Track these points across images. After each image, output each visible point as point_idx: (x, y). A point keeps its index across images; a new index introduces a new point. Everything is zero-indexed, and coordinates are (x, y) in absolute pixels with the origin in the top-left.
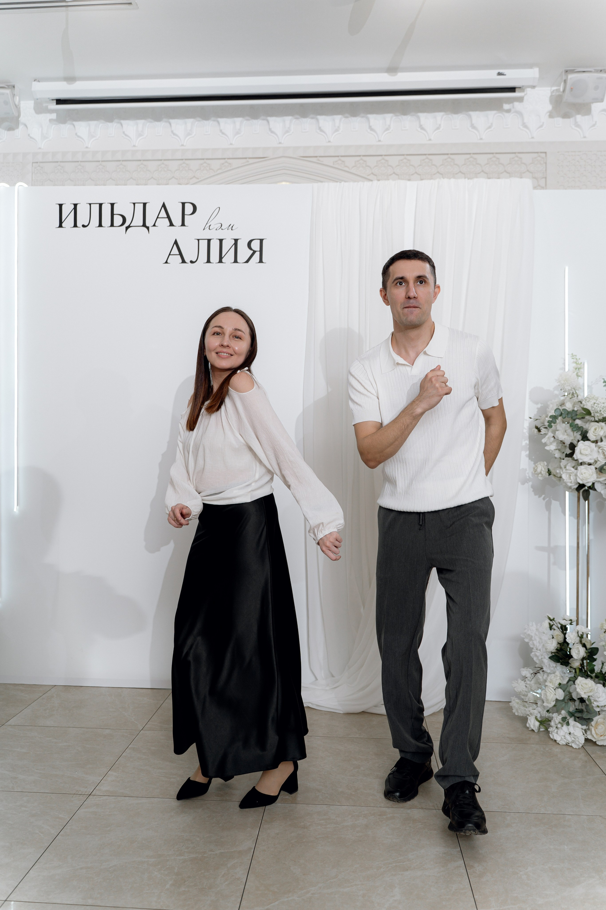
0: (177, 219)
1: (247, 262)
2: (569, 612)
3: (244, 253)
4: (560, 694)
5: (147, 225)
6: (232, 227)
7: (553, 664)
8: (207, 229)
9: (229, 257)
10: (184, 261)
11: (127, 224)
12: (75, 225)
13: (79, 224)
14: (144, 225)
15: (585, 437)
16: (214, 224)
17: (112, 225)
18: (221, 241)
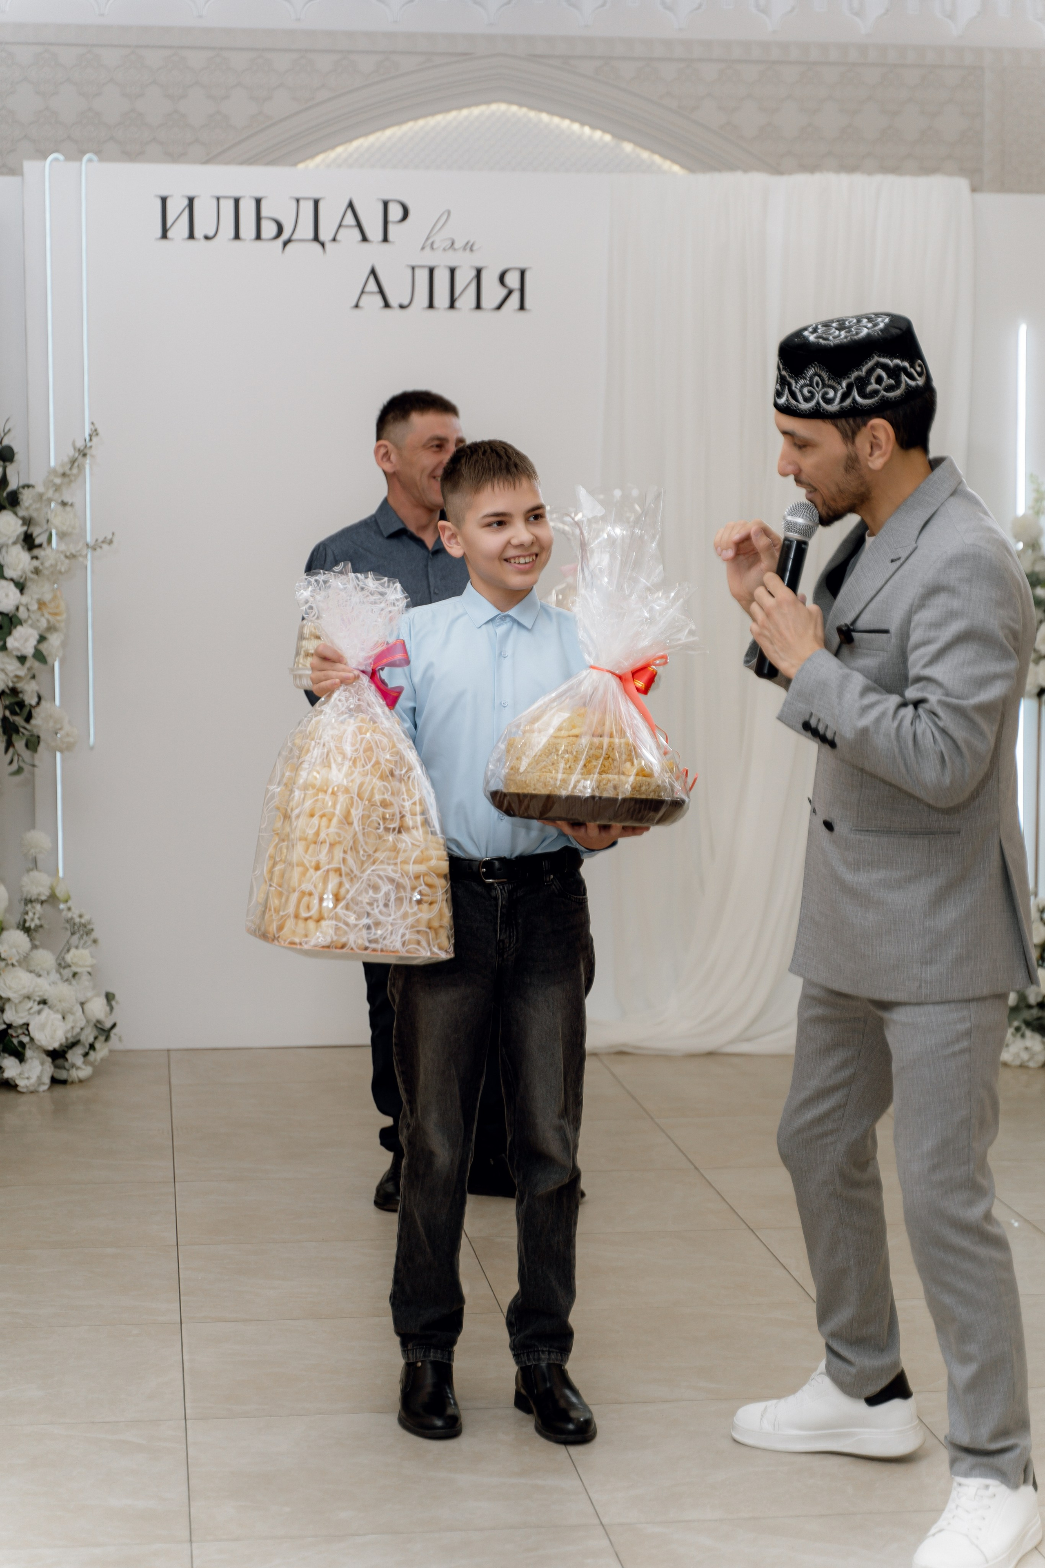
0: (374, 230)
1: (499, 307)
3: (492, 292)
5: (322, 236)
6: (472, 246)
8: (428, 249)
9: (467, 300)
10: (387, 305)
11: (285, 236)
12: (191, 236)
13: (198, 233)
14: (316, 238)
16: (440, 240)
17: (258, 237)
18: (452, 271)
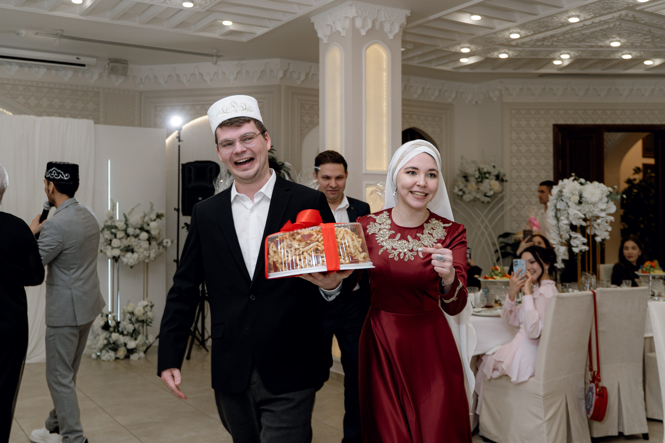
2: (110, 310)
4: (105, 342)
7: (103, 331)
15: (115, 237)
